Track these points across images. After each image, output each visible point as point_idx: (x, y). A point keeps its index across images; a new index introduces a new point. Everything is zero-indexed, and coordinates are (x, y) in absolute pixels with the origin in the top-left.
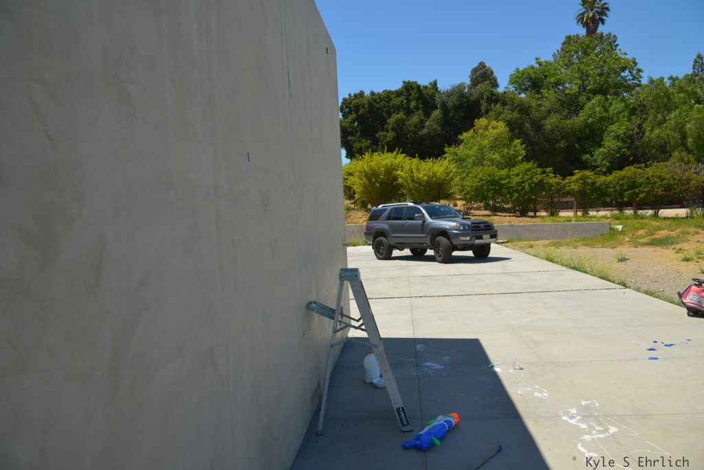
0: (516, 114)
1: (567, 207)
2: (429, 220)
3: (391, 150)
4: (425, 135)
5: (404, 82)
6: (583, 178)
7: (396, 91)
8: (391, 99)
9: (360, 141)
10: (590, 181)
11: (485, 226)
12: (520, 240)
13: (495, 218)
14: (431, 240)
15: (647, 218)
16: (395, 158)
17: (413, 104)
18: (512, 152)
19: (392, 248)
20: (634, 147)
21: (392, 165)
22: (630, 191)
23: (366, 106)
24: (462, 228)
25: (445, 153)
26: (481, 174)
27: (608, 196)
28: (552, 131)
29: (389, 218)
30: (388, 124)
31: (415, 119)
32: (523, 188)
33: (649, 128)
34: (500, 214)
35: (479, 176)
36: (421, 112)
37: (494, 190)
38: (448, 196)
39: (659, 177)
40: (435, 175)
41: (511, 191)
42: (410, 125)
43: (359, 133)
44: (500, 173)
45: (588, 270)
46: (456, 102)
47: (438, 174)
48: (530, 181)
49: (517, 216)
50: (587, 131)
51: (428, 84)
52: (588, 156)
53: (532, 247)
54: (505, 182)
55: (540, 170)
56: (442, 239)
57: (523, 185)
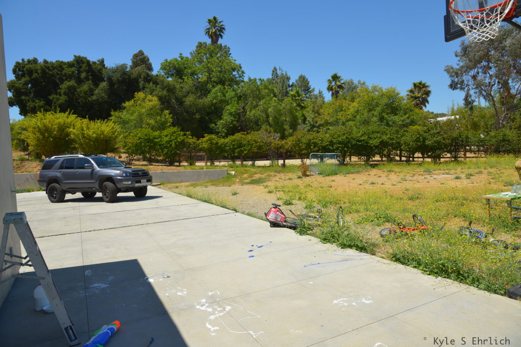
0: (165, 92)
1: (201, 159)
2: (98, 169)
3: (63, 110)
4: (94, 101)
5: (75, 56)
6: (210, 140)
7: (68, 63)
8: (63, 69)
9: (34, 101)
10: (215, 142)
11: (143, 173)
12: (169, 183)
13: (151, 167)
14: (99, 184)
15: (249, 167)
16: (68, 118)
17: (83, 75)
18: (163, 120)
19: (64, 192)
20: (240, 121)
21: (64, 123)
22: (238, 149)
23: (39, 71)
24: (124, 175)
25: (111, 116)
26: (140, 134)
27: (226, 152)
28: (190, 106)
29: (61, 167)
30: (61, 89)
31: (85, 87)
32: (171, 145)
33: (249, 110)
34: (155, 164)
35: (138, 136)
36: (90, 82)
37: (150, 146)
38: (114, 150)
39: (255, 141)
40: (103, 132)
41: (162, 147)
42: (81, 92)
43: (32, 94)
44: (154, 134)
45: (214, 202)
46: (120, 78)
47: (106, 133)
48: (176, 141)
49: (167, 166)
50: (213, 108)
51: (96, 61)
52: (213, 125)
53: (177, 187)
54: (158, 140)
55: (182, 133)
56: (109, 184)
57: (171, 143)
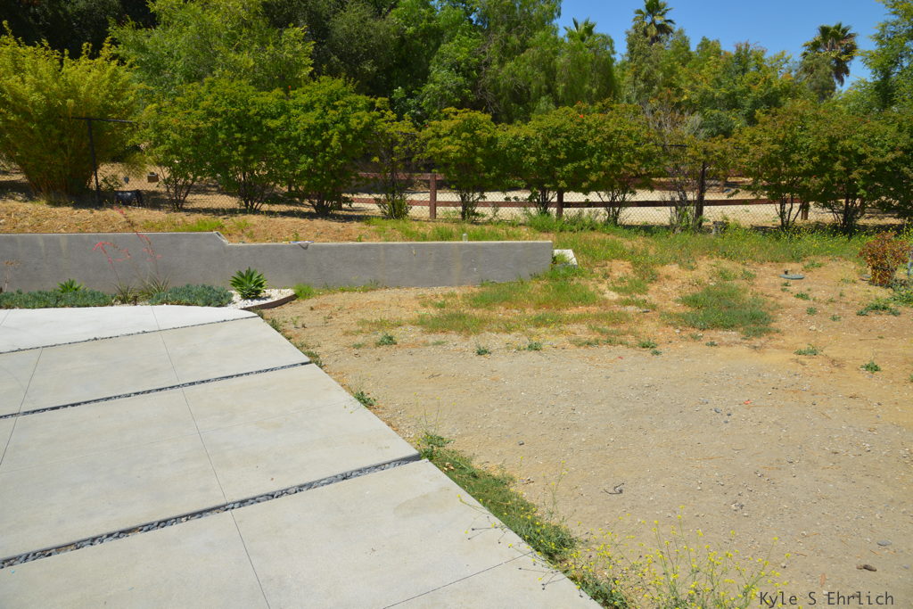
6: (470, 127)
10: (484, 136)
12: (328, 288)
13: (253, 219)
22: (569, 167)
26: (210, 97)
32: (326, 143)
34: (265, 207)
35: (203, 104)
37: (249, 143)
38: (123, 155)
39: (631, 138)
41: (293, 148)
44: (261, 100)
47: (83, 90)
48: (341, 126)
54: (278, 123)
55: (363, 100)
57: (325, 135)
